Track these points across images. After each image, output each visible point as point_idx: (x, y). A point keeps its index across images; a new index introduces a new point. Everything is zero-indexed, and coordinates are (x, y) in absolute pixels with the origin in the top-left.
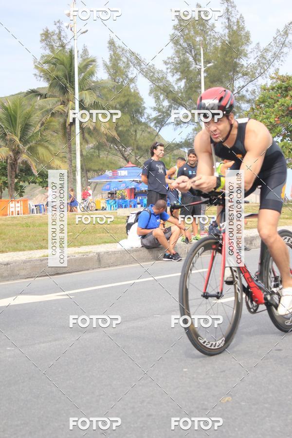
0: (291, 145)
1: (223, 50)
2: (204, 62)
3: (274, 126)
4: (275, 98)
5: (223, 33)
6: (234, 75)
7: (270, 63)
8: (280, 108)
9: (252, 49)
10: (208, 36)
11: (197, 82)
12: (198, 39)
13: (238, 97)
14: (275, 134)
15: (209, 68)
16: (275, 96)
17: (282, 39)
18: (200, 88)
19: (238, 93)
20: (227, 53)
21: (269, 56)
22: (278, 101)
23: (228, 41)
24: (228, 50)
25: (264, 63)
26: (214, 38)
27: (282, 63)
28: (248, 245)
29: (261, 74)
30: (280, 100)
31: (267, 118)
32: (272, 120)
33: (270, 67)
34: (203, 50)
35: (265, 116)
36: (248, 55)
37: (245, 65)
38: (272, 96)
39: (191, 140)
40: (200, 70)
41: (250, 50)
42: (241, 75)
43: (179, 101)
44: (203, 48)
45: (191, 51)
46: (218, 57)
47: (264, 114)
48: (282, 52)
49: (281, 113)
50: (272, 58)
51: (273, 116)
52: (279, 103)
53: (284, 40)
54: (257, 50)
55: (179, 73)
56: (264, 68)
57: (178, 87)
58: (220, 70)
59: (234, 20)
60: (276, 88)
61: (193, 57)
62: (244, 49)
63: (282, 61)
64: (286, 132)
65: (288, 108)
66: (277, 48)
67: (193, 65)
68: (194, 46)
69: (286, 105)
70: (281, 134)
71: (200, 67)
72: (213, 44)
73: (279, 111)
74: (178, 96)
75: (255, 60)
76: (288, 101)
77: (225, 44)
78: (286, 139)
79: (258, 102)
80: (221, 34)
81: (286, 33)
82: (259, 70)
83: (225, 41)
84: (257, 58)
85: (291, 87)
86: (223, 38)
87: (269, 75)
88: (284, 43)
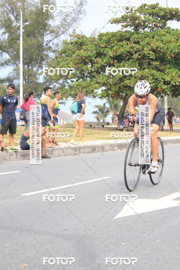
0: (83, 84)
1: (36, 13)
2: (23, 21)
5: (37, 1)
6: (44, 32)
7: (69, 25)
8: (76, 58)
10: (26, 3)
11: (17, 36)
12: (19, 4)
13: (46, 47)
14: (73, 76)
15: (26, 26)
16: (73, 49)
17: (78, 8)
18: (19, 40)
19: (47, 45)
20: (39, 15)
21: (69, 19)
22: (75, 52)
23: (40, 7)
24: (40, 14)
25: (65, 24)
26: (30, 4)
29: (63, 33)
30: (76, 52)
31: (67, 64)
32: (70, 66)
33: (70, 28)
34: (23, 13)
35: (65, 63)
36: (55, 18)
37: (52, 25)
38: (71, 49)
39: (11, 77)
40: (19, 27)
42: (49, 32)
43: (4, 48)
44: (22, 11)
45: (13, 13)
46: (33, 18)
47: (65, 61)
48: (79, 18)
49: (77, 61)
50: (71, 21)
51: (71, 63)
52: (76, 54)
53: (80, 9)
55: (4, 28)
56: (65, 28)
57: (3, 38)
58: (34, 28)
60: (74, 43)
61: (15, 17)
62: (52, 14)
63: (78, 24)
64: (80, 75)
65: (82, 58)
66: (75, 14)
67: (14, 23)
68: (16, 9)
69: (80, 55)
70: (77, 76)
71: (19, 25)
72: (29, 9)
73: (75, 60)
74: (3, 44)
75: (59, 22)
76: (82, 53)
77: (38, 9)
78: (79, 80)
79: (60, 52)
80: (35, 2)
81: (81, 4)
82: (62, 29)
83: (38, 7)
84: (60, 21)
85: (85, 43)
86: (37, 5)
87: (69, 33)
88: (80, 11)
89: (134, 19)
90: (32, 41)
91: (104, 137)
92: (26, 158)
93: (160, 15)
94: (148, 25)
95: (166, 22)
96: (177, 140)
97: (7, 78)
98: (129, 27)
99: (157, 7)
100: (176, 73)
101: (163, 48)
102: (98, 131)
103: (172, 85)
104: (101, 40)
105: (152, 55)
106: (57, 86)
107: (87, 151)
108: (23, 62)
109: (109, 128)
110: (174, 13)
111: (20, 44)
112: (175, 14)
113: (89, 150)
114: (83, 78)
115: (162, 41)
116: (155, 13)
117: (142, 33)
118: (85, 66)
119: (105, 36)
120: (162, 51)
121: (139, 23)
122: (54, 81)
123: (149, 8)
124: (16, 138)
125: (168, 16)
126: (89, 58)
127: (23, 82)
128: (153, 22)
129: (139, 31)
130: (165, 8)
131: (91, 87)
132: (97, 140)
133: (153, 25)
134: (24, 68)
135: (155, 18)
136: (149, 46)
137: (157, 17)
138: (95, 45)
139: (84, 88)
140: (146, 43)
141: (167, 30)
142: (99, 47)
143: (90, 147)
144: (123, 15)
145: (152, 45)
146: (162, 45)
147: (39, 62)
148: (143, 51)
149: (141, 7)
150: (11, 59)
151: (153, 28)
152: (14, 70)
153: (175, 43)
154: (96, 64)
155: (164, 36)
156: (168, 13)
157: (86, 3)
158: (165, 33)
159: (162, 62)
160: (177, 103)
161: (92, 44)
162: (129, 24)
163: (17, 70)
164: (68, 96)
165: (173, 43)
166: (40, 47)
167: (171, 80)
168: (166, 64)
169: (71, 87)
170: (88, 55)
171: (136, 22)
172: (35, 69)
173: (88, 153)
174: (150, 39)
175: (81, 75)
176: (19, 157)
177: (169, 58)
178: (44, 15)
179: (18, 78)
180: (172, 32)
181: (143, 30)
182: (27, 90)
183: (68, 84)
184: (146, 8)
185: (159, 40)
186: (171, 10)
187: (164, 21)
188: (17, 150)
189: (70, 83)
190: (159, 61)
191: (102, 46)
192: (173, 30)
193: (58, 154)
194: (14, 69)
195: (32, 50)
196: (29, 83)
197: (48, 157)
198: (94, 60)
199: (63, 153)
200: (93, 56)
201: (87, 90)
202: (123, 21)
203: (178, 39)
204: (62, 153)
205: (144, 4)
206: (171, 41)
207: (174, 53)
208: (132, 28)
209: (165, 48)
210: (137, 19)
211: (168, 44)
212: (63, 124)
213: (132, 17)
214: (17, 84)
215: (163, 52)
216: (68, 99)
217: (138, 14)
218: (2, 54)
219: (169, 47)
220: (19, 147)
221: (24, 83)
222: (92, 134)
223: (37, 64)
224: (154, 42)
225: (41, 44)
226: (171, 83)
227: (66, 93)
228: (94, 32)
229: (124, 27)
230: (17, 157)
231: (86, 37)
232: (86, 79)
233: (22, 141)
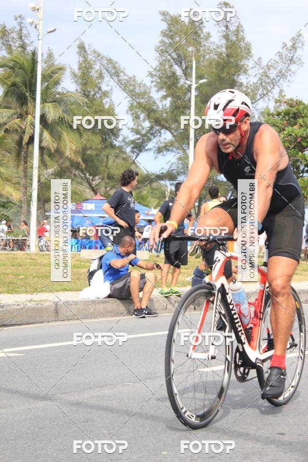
1: (218, 64)
2: (197, 78)
4: (281, 126)
5: (219, 43)
7: (273, 83)
8: (286, 139)
9: (253, 64)
10: (201, 47)
11: (186, 102)
12: (190, 49)
15: (201, 85)
16: (280, 123)
17: (289, 55)
18: (189, 108)
20: (223, 67)
21: (273, 74)
22: (284, 130)
23: (225, 53)
24: (225, 64)
25: (266, 83)
26: (208, 49)
27: (289, 84)
29: (263, 96)
30: (286, 128)
33: (275, 87)
34: (196, 63)
36: (249, 72)
37: (245, 84)
39: (174, 171)
40: (190, 86)
41: (251, 65)
43: (163, 123)
44: (196, 60)
45: (181, 63)
46: (213, 73)
48: (290, 70)
49: (286, 144)
50: (277, 77)
52: (285, 132)
53: (292, 55)
54: (259, 67)
55: (164, 90)
56: (267, 89)
57: (163, 105)
58: (214, 88)
59: (233, 28)
60: (283, 114)
61: (183, 70)
62: (244, 65)
63: (289, 81)
65: (296, 139)
66: (283, 64)
67: (182, 80)
68: (185, 56)
69: (293, 135)
71: (190, 83)
72: (207, 57)
74: (162, 116)
75: (256, 78)
76: (297, 130)
77: (222, 57)
80: (217, 45)
81: (294, 47)
82: (261, 90)
83: (221, 54)
84: (259, 76)
85: (301, 114)
86: (219, 50)
87: (273, 97)
88: (292, 59)
97: (168, 172)
114: (297, 174)
118: (300, 153)
124: (184, 273)
126: (307, 140)
150: (174, 140)
152: (180, 159)
157: (303, 45)
163: (184, 159)
170: (307, 134)
178: (232, 67)
179: (184, 173)
194: (179, 157)
218: (160, 132)
231: (304, 104)
232: (301, 175)
233: (195, 277)
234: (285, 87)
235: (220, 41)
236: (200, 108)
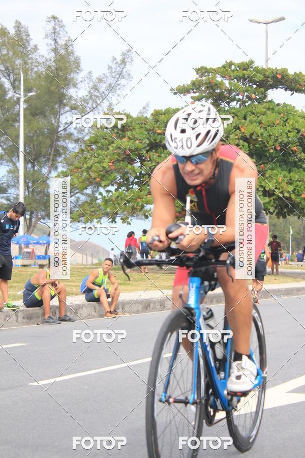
0: (127, 196)
1: (47, 77)
2: (25, 90)
3: (107, 172)
4: (110, 139)
5: (48, 57)
6: (60, 108)
7: (103, 97)
8: (115, 151)
9: (82, 78)
10: (29, 59)
11: (15, 115)
12: (18, 62)
13: (64, 134)
14: (109, 182)
15: (31, 97)
16: (109, 136)
17: (118, 69)
18: (19, 121)
19: (65, 130)
20: (51, 82)
21: (103, 87)
22: (113, 142)
23: (54, 67)
25: (96, 97)
26: (36, 62)
28: (72, 315)
29: (93, 109)
30: (115, 141)
31: (99, 162)
32: (105, 165)
33: (104, 101)
34: (24, 77)
35: (96, 160)
36: (78, 86)
37: (74, 96)
38: (106, 136)
39: (5, 185)
40: (18, 99)
41: (80, 79)
42: (69, 109)
44: (23, 73)
45: (9, 76)
46: (42, 85)
47: (95, 157)
48: (119, 85)
49: (116, 157)
50: (106, 90)
51: (107, 160)
52: (114, 145)
53: (121, 70)
54: (89, 80)
56: (96, 102)
58: (44, 101)
59: (62, 42)
61: (11, 83)
62: (73, 78)
63: (118, 95)
64: (122, 180)
65: (125, 151)
66: (113, 79)
67: (10, 93)
68: (13, 69)
69: (122, 147)
70: (116, 183)
71: (18, 96)
73: (114, 155)
75: (86, 91)
76: (125, 143)
78: (121, 188)
79: (88, 142)
80: (46, 58)
81: (123, 62)
82: (91, 104)
83: (50, 67)
84: (88, 89)
85: (129, 127)
86: (48, 63)
87: (103, 110)
88: (121, 73)
89: (211, 86)
90: (41, 122)
91: (164, 285)
92: (32, 321)
93: (257, 79)
94: (236, 97)
95: (267, 92)
96: (287, 290)
98: (204, 99)
99: (252, 67)
100: (284, 176)
101: (262, 134)
102: (152, 274)
103: (278, 196)
104: (157, 121)
105: (243, 146)
106: (81, 199)
107: (135, 309)
108: (25, 159)
109: (171, 270)
110: (279, 76)
111: (19, 128)
112: (282, 78)
113: (140, 307)
114: (127, 186)
115: (260, 123)
116: (248, 77)
117: (226, 109)
118: (129, 166)
119: (163, 116)
120: (260, 139)
121: (222, 93)
122: (77, 191)
123: (238, 69)
124: (15, 287)
125: (269, 81)
126: (136, 153)
127: (25, 193)
128: (244, 92)
129: (222, 107)
130: (264, 69)
131: (140, 200)
132: (152, 290)
133: (245, 97)
134: (25, 168)
135: (247, 85)
136: (238, 132)
137: (251, 84)
138: (147, 130)
139: (128, 202)
140: (233, 127)
141: (267, 105)
142: (154, 134)
143: (141, 302)
144: (194, 80)
145: (243, 130)
146: (259, 130)
147: (51, 158)
148: (227, 139)
149: (224, 67)
150: (3, 153)
151: (244, 102)
152: (10, 172)
153: (282, 126)
154: (148, 161)
155: (263, 115)
156: (269, 77)
157: (132, 60)
158: (264, 110)
159: (261, 159)
160: (284, 227)
161: (141, 128)
162: (204, 95)
163: (14, 172)
164: (101, 216)
165: (279, 127)
166: (53, 133)
167: (276, 188)
168: (267, 162)
169: (106, 201)
170: (135, 146)
171: (216, 91)
172: (45, 170)
173: (138, 312)
174: (239, 119)
175: (124, 181)
176: (20, 319)
177: (272, 151)
179: (15, 186)
180: (276, 108)
181: (227, 106)
182: (32, 205)
183: (102, 195)
184: (232, 69)
185: (255, 122)
186: (275, 72)
187: (263, 90)
188: (18, 307)
189: (105, 194)
190: (254, 157)
191: (159, 131)
192: (278, 105)
193: (86, 315)
194: (9, 170)
195: (41, 138)
196: (35, 194)
197: (70, 320)
198: (146, 155)
199: (96, 312)
200: (144, 148)
201: (133, 206)
202: (195, 91)
203: (286, 120)
204: (93, 313)
205: (228, 62)
206: (274, 124)
207: (281, 143)
208: (210, 101)
209: (265, 135)
210: (217, 88)
211: (269, 128)
212: (92, 264)
213: (210, 82)
214: (15, 196)
215: (261, 141)
216: (102, 221)
217: (219, 79)
219: (271, 133)
220: (20, 303)
221: (27, 193)
222: (142, 280)
223: (49, 162)
224: (246, 125)
225: (56, 128)
226: (275, 194)
227: (97, 211)
228: (144, 108)
229: (195, 101)
230: (17, 319)
231: (133, 118)
232: (131, 186)
233: (26, 291)
234: (114, 101)
235: (49, 54)
236: (30, 120)
